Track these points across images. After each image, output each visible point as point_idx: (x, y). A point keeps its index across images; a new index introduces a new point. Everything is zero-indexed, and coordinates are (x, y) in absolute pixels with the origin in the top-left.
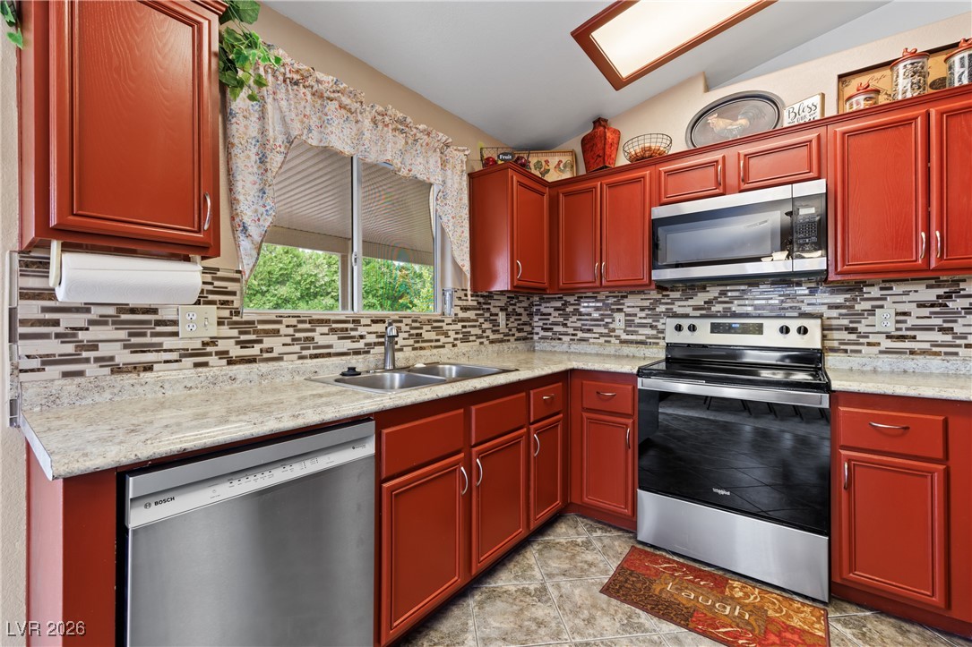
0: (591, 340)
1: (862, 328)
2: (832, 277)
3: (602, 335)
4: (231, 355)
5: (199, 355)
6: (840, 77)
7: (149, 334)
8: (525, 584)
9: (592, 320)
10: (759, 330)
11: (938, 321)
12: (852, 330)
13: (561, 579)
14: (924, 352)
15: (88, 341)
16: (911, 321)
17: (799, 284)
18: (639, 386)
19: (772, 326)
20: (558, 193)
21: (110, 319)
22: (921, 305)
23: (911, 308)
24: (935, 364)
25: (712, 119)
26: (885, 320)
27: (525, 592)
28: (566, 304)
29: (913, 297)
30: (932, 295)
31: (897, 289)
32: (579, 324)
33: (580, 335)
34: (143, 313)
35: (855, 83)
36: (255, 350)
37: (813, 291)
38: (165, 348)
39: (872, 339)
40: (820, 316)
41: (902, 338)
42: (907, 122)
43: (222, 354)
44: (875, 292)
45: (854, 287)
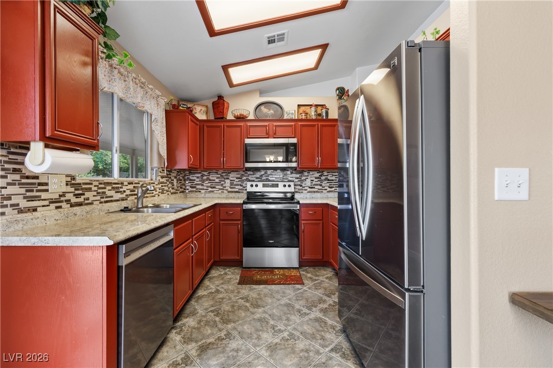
0: (215, 192)
1: (303, 185)
2: (298, 169)
3: (220, 189)
4: (72, 202)
5: (56, 202)
6: (298, 105)
7: (35, 191)
8: (210, 291)
9: (215, 183)
10: (277, 186)
11: (319, 183)
12: (301, 186)
13: (223, 286)
14: (317, 192)
15: (7, 195)
16: (314, 183)
17: (288, 170)
18: (244, 208)
19: (281, 184)
20: (204, 125)
21: (17, 182)
22: (316, 178)
23: (313, 179)
24: (318, 195)
25: (262, 108)
26: (308, 183)
27: (211, 293)
28: (203, 176)
29: (314, 176)
30: (317, 175)
31: (311, 173)
32: (209, 185)
33: (210, 189)
34: (33, 179)
35: (302, 109)
36: (81, 199)
37: (292, 173)
38: (42, 198)
39: (306, 188)
40: (293, 181)
41: (312, 188)
42: (314, 126)
43: (68, 201)
44: (306, 174)
45: (301, 172)
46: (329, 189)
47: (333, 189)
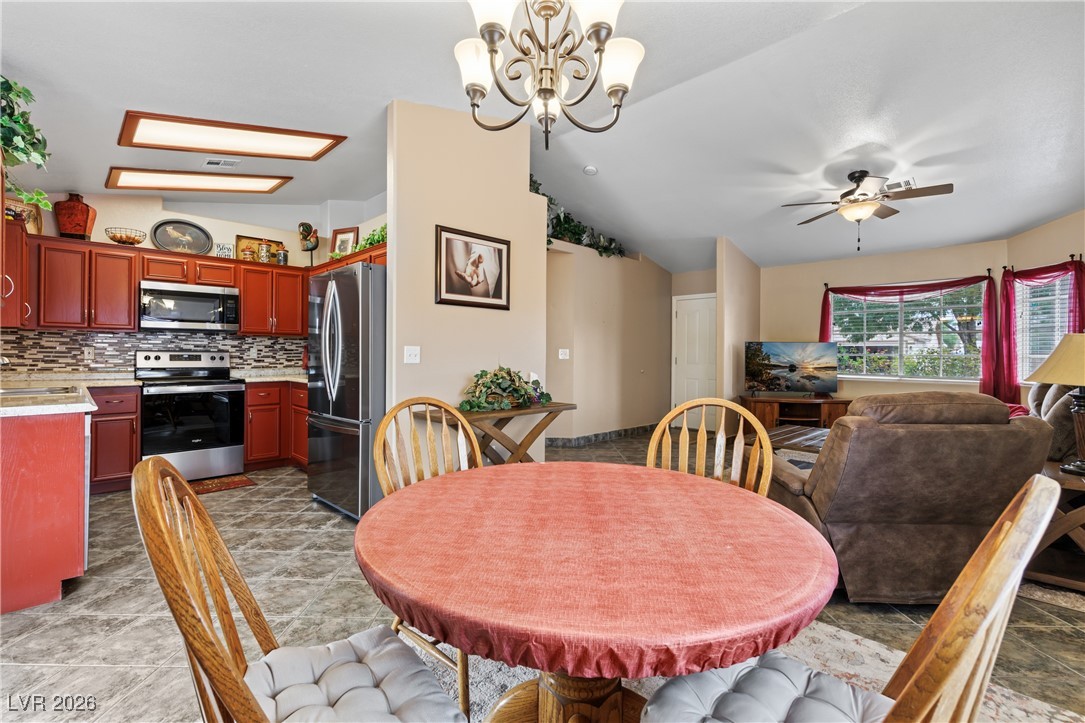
0: (55, 369)
1: (245, 357)
2: (238, 333)
3: (68, 365)
6: (238, 236)
9: (56, 352)
10: (198, 358)
11: (271, 354)
12: (241, 358)
14: (267, 367)
16: (263, 354)
17: (218, 335)
18: (145, 393)
19: (204, 356)
22: (266, 347)
23: (262, 348)
24: (270, 371)
25: (169, 229)
26: (253, 353)
28: (22, 338)
29: (264, 343)
30: (269, 343)
31: (258, 339)
32: (41, 356)
33: (41, 365)
35: (244, 244)
37: (224, 338)
39: (249, 362)
40: (227, 351)
41: (259, 361)
42: (267, 273)
44: (250, 340)
45: (242, 338)
46: (286, 363)
47: (293, 363)
